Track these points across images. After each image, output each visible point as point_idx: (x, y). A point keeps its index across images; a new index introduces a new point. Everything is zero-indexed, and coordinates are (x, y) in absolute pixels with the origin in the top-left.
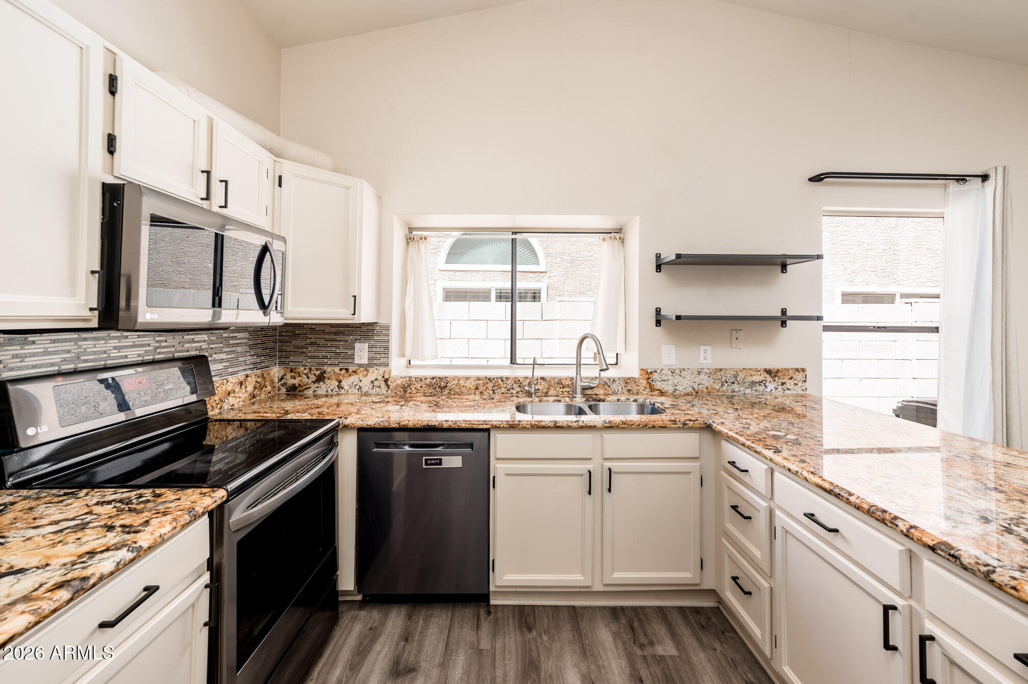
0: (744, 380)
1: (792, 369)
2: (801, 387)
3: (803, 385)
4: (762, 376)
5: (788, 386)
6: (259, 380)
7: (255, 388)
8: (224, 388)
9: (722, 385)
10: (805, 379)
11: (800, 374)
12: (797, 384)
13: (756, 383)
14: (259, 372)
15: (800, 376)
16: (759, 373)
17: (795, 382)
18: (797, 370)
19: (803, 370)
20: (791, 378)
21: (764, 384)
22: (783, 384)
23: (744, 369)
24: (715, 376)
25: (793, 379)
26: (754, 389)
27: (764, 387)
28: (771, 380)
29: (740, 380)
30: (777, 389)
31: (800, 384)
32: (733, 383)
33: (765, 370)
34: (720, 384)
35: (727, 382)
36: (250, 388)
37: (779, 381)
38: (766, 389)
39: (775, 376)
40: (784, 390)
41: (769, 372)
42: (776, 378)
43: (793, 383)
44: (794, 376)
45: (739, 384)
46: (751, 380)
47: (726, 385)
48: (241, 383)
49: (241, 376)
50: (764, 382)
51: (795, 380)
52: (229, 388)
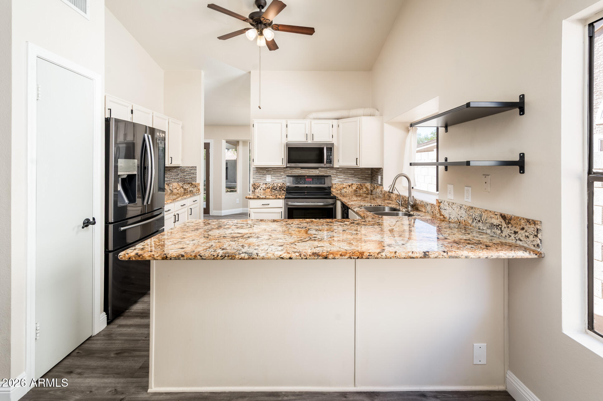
0: (486, 220)
1: (524, 219)
2: (532, 241)
3: (534, 239)
4: (499, 220)
5: (519, 236)
6: (359, 186)
7: (357, 188)
8: (342, 186)
9: (473, 221)
10: (536, 234)
11: (532, 226)
12: (528, 237)
13: (495, 225)
14: (359, 183)
15: (531, 229)
16: (496, 216)
17: (527, 234)
18: (528, 221)
19: (534, 223)
20: (523, 229)
21: (500, 228)
22: (516, 233)
23: (486, 210)
24: (469, 212)
25: (525, 230)
26: (493, 231)
27: (500, 232)
28: (506, 225)
29: (483, 220)
30: (510, 236)
31: (531, 237)
32: (479, 221)
33: (501, 215)
34: (472, 220)
35: (476, 219)
36: (354, 188)
37: (512, 228)
38: (501, 234)
39: (509, 223)
40: (517, 240)
41: (503, 217)
42: (510, 226)
43: (524, 235)
44: (526, 228)
45: (482, 223)
46: (491, 222)
47: (475, 222)
48: (350, 186)
49: (350, 183)
50: (500, 226)
51: (526, 231)
52: (344, 186)
